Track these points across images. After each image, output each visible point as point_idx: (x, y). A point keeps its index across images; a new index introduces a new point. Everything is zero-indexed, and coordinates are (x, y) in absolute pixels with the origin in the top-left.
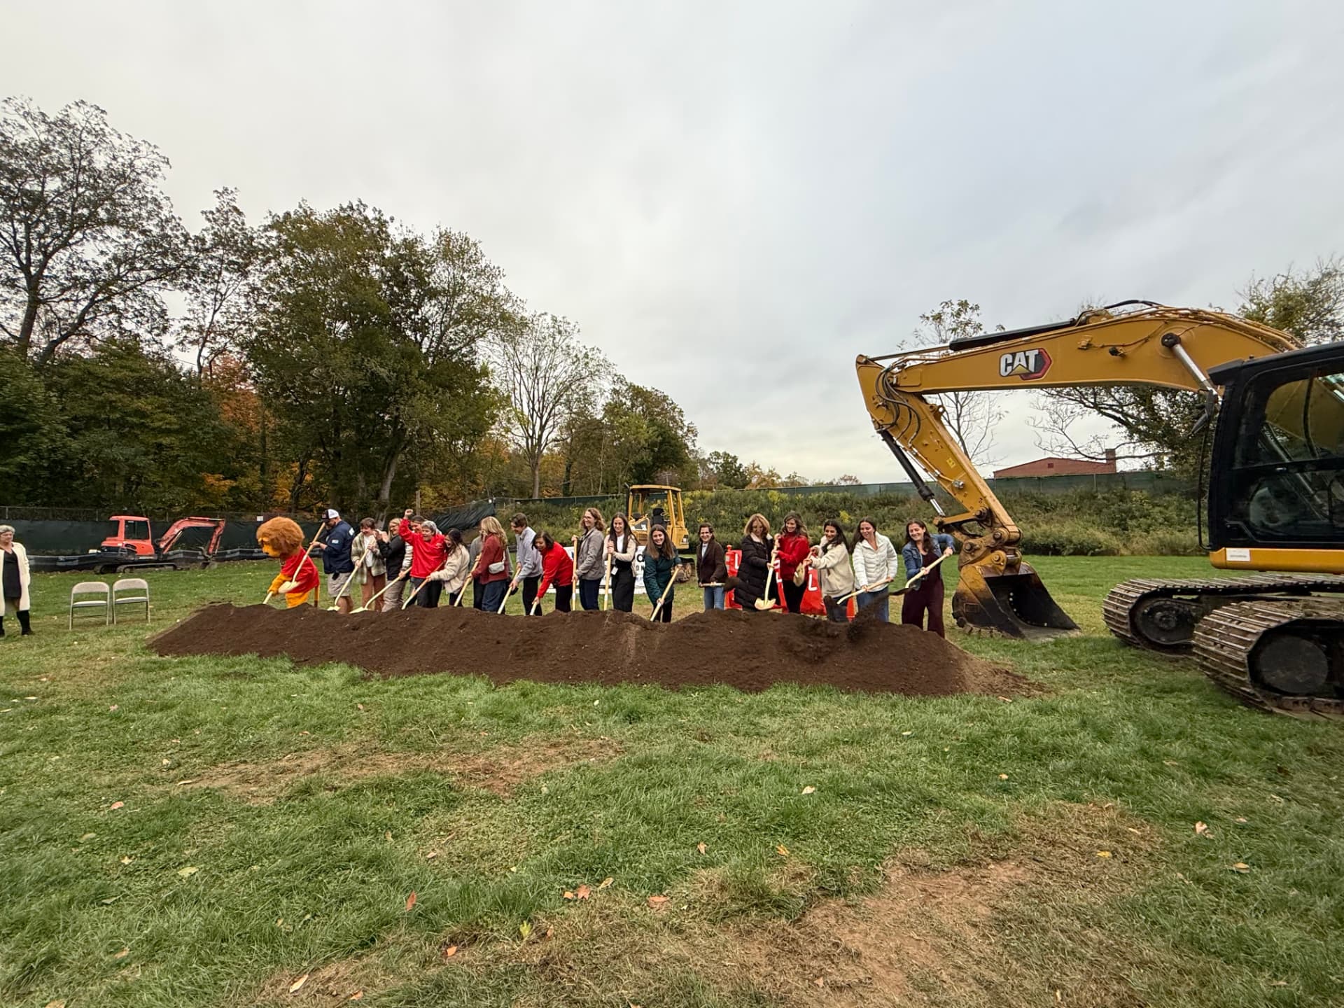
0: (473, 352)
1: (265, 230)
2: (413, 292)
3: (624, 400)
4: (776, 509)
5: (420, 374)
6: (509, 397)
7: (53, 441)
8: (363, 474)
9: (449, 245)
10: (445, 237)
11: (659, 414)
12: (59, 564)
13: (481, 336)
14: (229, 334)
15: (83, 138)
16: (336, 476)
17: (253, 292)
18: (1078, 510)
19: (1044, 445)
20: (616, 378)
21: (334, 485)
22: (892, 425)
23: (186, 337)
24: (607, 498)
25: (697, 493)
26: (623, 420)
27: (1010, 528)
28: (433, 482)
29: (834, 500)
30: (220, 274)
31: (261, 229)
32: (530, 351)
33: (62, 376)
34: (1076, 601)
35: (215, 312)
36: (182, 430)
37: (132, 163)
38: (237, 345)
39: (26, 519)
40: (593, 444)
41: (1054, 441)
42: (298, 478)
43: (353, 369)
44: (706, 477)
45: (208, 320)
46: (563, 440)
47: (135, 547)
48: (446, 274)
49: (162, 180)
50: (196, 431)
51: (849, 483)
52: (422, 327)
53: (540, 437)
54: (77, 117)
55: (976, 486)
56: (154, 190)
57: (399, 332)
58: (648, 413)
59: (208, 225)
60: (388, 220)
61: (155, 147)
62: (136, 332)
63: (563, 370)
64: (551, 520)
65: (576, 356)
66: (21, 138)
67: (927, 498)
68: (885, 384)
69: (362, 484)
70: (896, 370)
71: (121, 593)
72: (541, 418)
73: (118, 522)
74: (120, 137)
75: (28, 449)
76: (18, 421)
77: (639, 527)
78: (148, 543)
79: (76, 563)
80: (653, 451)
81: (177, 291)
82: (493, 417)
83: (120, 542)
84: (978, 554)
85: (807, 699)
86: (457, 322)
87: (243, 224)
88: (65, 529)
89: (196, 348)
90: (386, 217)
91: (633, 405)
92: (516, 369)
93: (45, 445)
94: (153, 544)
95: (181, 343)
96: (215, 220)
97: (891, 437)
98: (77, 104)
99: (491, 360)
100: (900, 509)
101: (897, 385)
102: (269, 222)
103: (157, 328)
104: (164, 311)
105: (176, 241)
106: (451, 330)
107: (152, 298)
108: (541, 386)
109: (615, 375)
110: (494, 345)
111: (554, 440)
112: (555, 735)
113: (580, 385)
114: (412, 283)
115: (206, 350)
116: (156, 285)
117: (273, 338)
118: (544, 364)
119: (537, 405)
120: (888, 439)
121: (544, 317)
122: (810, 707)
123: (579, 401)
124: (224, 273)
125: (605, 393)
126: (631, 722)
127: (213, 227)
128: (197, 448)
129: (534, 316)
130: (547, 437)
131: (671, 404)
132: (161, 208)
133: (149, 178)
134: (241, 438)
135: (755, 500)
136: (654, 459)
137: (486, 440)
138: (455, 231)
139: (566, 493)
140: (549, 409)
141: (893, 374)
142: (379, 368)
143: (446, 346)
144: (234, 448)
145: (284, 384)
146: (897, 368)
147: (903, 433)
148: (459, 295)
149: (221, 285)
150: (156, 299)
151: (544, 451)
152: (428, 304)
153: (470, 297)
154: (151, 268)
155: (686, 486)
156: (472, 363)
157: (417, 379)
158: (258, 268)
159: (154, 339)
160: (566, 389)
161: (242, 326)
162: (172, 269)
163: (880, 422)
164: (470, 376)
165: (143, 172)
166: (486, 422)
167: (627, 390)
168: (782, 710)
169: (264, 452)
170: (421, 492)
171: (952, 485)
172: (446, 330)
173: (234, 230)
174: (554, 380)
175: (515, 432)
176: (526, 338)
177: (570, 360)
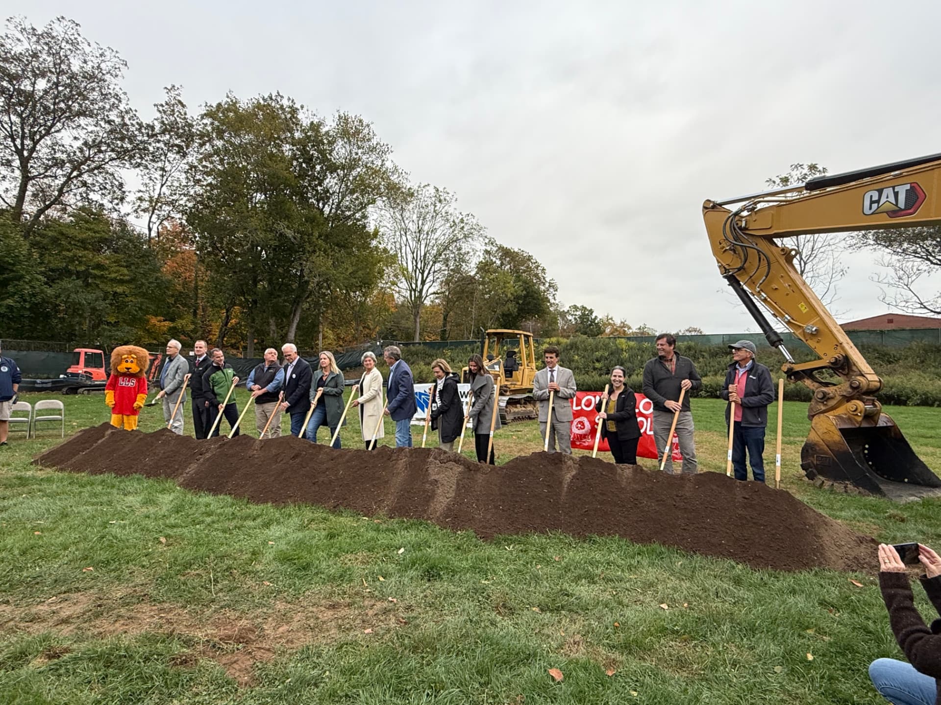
0: (364, 217)
1: (202, 118)
2: (318, 167)
3: (494, 259)
4: (625, 355)
5: (320, 236)
6: (396, 255)
7: (33, 287)
8: (274, 318)
9: (346, 126)
10: (344, 120)
11: (524, 272)
12: (37, 386)
13: (372, 203)
14: (172, 203)
15: (63, 47)
16: (253, 321)
17: (191, 170)
18: (922, 362)
19: (888, 300)
20: (487, 241)
21: (252, 327)
22: (739, 269)
23: (139, 206)
24: (475, 342)
25: (554, 340)
26: (492, 277)
27: (870, 377)
28: (333, 326)
30: (166, 155)
31: (199, 118)
32: (415, 217)
33: (43, 236)
34: (933, 454)
35: (162, 185)
36: (132, 280)
37: (99, 65)
38: (179, 212)
39: (14, 349)
40: (467, 297)
41: (899, 296)
42: (224, 322)
43: (265, 231)
44: (565, 327)
45: (157, 192)
46: (443, 293)
47: (91, 374)
48: (343, 151)
49: (121, 78)
50: (143, 281)
51: (693, 333)
52: (325, 197)
53: (421, 290)
54: (58, 30)
55: (831, 332)
56: (116, 87)
57: (304, 199)
58: (516, 271)
59: (158, 115)
60: (299, 107)
61: (117, 52)
62: (101, 202)
63: (442, 233)
64: (427, 360)
65: (454, 222)
66: (18, 49)
67: (774, 344)
68: (733, 229)
69: (273, 328)
70: (745, 213)
71: (40, 412)
72: (423, 274)
73: (79, 353)
74: (89, 45)
75: (15, 293)
76: (8, 272)
77: (492, 367)
78: (102, 371)
79: (49, 385)
80: (518, 303)
81: (133, 169)
82: (381, 273)
83: (81, 369)
84: (832, 403)
85: (634, 562)
86: (352, 192)
87: (185, 114)
88: (43, 358)
89: (146, 216)
90: (297, 106)
91: (502, 264)
92: (402, 232)
93: (27, 290)
94: (106, 371)
95: (136, 211)
96: (165, 112)
97: (738, 282)
98: (58, 19)
99: (381, 224)
101: (746, 229)
103: (117, 198)
104: (121, 185)
105: (132, 128)
106: (347, 198)
107: (112, 174)
108: (423, 247)
109: (486, 237)
110: (384, 211)
111: (434, 293)
112: (340, 592)
113: (456, 246)
114: (316, 160)
115: (154, 216)
116: (117, 164)
117: (206, 207)
118: (426, 228)
119: (419, 263)
120: (734, 284)
121: (428, 188)
122: (636, 574)
123: (455, 260)
124: (169, 154)
125: (478, 253)
126: (429, 580)
127: (162, 117)
128: (144, 295)
129: (419, 187)
130: (427, 291)
131: (534, 263)
132: (120, 101)
133: (112, 78)
134: (179, 288)
135: (606, 347)
136: (519, 310)
137: (375, 292)
138: (352, 115)
139: (443, 338)
140: (429, 267)
141: (742, 217)
142: (286, 229)
143: (343, 212)
144: (173, 296)
145: (215, 244)
146: (746, 211)
147: (751, 277)
148: (354, 169)
149: (167, 163)
150: (116, 175)
151: (425, 302)
152: (329, 177)
153: (364, 170)
154: (113, 150)
155: (547, 334)
156: (364, 227)
157: (317, 239)
158: (196, 149)
159: (114, 207)
160: (445, 249)
161: (182, 196)
162: (129, 151)
163: (726, 267)
164: (362, 238)
165: (107, 73)
166: (375, 277)
167: (497, 251)
168: (603, 576)
169: (196, 300)
170: (323, 335)
171: (804, 331)
172: (343, 199)
173: (178, 119)
174: (434, 241)
175: (400, 285)
176: (411, 206)
177: (449, 225)
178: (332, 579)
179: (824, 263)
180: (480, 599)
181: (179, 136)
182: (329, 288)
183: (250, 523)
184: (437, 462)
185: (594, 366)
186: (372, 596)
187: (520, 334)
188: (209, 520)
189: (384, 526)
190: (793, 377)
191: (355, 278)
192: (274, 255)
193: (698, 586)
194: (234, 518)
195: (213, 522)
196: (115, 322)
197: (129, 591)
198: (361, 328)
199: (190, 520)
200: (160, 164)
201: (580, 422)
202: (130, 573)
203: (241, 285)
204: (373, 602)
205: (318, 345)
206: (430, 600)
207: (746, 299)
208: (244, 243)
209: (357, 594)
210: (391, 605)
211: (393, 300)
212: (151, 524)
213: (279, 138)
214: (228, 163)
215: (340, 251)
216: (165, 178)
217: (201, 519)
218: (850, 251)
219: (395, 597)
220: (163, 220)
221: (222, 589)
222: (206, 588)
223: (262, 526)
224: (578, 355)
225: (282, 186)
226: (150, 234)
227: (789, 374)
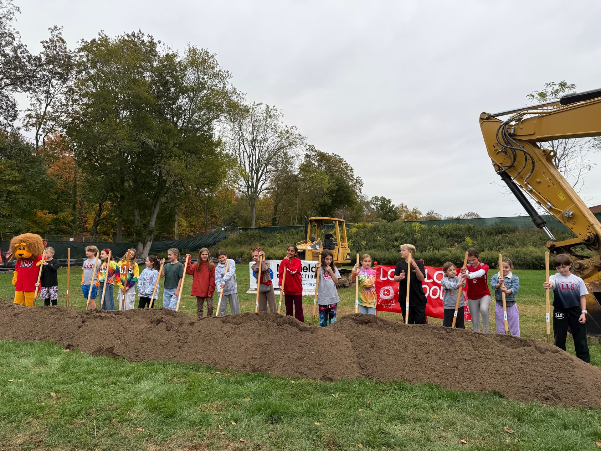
0: (211, 129)
1: (79, 51)
2: (172, 90)
3: (313, 162)
4: (418, 235)
5: (175, 144)
6: (236, 159)
8: (138, 210)
9: (195, 57)
10: (193, 52)
11: (337, 171)
13: (216, 118)
14: (55, 119)
16: (121, 212)
17: (70, 92)
20: (308, 147)
21: (120, 217)
22: (510, 167)
23: (29, 122)
24: (300, 227)
25: (361, 224)
26: (312, 176)
28: (187, 216)
29: (460, 230)
30: (50, 81)
31: (77, 51)
32: (250, 129)
35: (47, 105)
36: (23, 181)
38: (60, 126)
40: (292, 191)
42: (98, 214)
43: (130, 140)
44: (369, 214)
45: (43, 110)
46: (273, 188)
48: (193, 77)
49: (15, 21)
50: (31, 181)
51: (471, 217)
52: (178, 112)
53: (257, 186)
55: (584, 215)
56: (10, 28)
57: (161, 114)
58: (330, 171)
59: (44, 50)
60: (157, 42)
63: (272, 142)
64: (262, 242)
65: (281, 133)
67: (539, 226)
68: (504, 135)
69: (137, 217)
70: (513, 123)
72: (257, 174)
77: (314, 247)
80: (332, 196)
81: (24, 92)
82: (224, 173)
84: (587, 272)
86: (200, 109)
87: (66, 48)
89: (34, 130)
90: (155, 41)
91: (319, 165)
92: (241, 141)
95: (26, 126)
96: (48, 47)
97: (509, 177)
99: (224, 135)
100: (511, 237)
101: (514, 135)
102: (80, 46)
103: (10, 116)
104: (14, 105)
105: (23, 60)
106: (196, 114)
107: (7, 97)
108: (257, 152)
109: (306, 144)
110: (225, 124)
111: (266, 189)
112: (200, 435)
113: (283, 152)
114: (171, 84)
115: (41, 130)
116: (11, 88)
117: (82, 122)
118: (259, 138)
119: (255, 165)
120: (507, 179)
121: (260, 106)
122: (439, 415)
123: (283, 163)
124: (53, 80)
125: (300, 157)
126: (272, 423)
127: (47, 51)
128: (32, 193)
129: (253, 105)
130: (261, 187)
131: (345, 165)
132: (14, 39)
133: (7, 20)
134: (61, 187)
135: (402, 229)
136: (333, 201)
137: (220, 188)
138: (199, 48)
139: (274, 224)
140: (262, 168)
141: (511, 126)
142: (147, 139)
143: (193, 125)
144: (56, 193)
145: (90, 152)
146: (514, 121)
147: (519, 173)
148: (201, 90)
149: (51, 88)
150: (10, 98)
151: (260, 196)
152: (182, 97)
153: (209, 92)
154: (7, 78)
155: (355, 219)
156: (211, 137)
157: (173, 147)
158: (74, 76)
159: (9, 124)
160: (274, 155)
161: (63, 114)
162: (20, 78)
163: (500, 165)
164: (209, 145)
165: (4, 17)
166: (220, 177)
167: (315, 155)
168: (412, 416)
169: (75, 196)
170: (178, 223)
171: (562, 215)
172: (193, 114)
173: (60, 52)
174: (266, 148)
175: (240, 183)
176: (248, 120)
177: (277, 135)
178: (193, 424)
179: (574, 160)
180: (314, 438)
181: (60, 66)
182: (183, 186)
183: (125, 379)
184: (275, 324)
185: (393, 244)
186: (226, 437)
187: (336, 221)
188: (90, 377)
189: (233, 379)
190: (555, 252)
191: (204, 178)
192: (138, 159)
193: (489, 424)
194: (110, 375)
195: (94, 379)
196: (9, 215)
197: (27, 438)
198: (209, 217)
199: (74, 377)
200: (45, 88)
201: (386, 290)
202: (27, 423)
203: (111, 184)
204: (227, 443)
205: (174, 231)
206: (273, 440)
207: (516, 190)
208: (114, 150)
209: (214, 436)
210: (242, 445)
211: (234, 195)
212: (42, 381)
213: (140, 66)
214: (100, 87)
215: (191, 157)
216: (50, 99)
217: (84, 376)
218: (594, 150)
219: (245, 439)
220: (47, 133)
221: (103, 435)
222: (90, 435)
223: (134, 381)
224: (380, 235)
225: (143, 105)
226: (37, 144)
227: (553, 249)
